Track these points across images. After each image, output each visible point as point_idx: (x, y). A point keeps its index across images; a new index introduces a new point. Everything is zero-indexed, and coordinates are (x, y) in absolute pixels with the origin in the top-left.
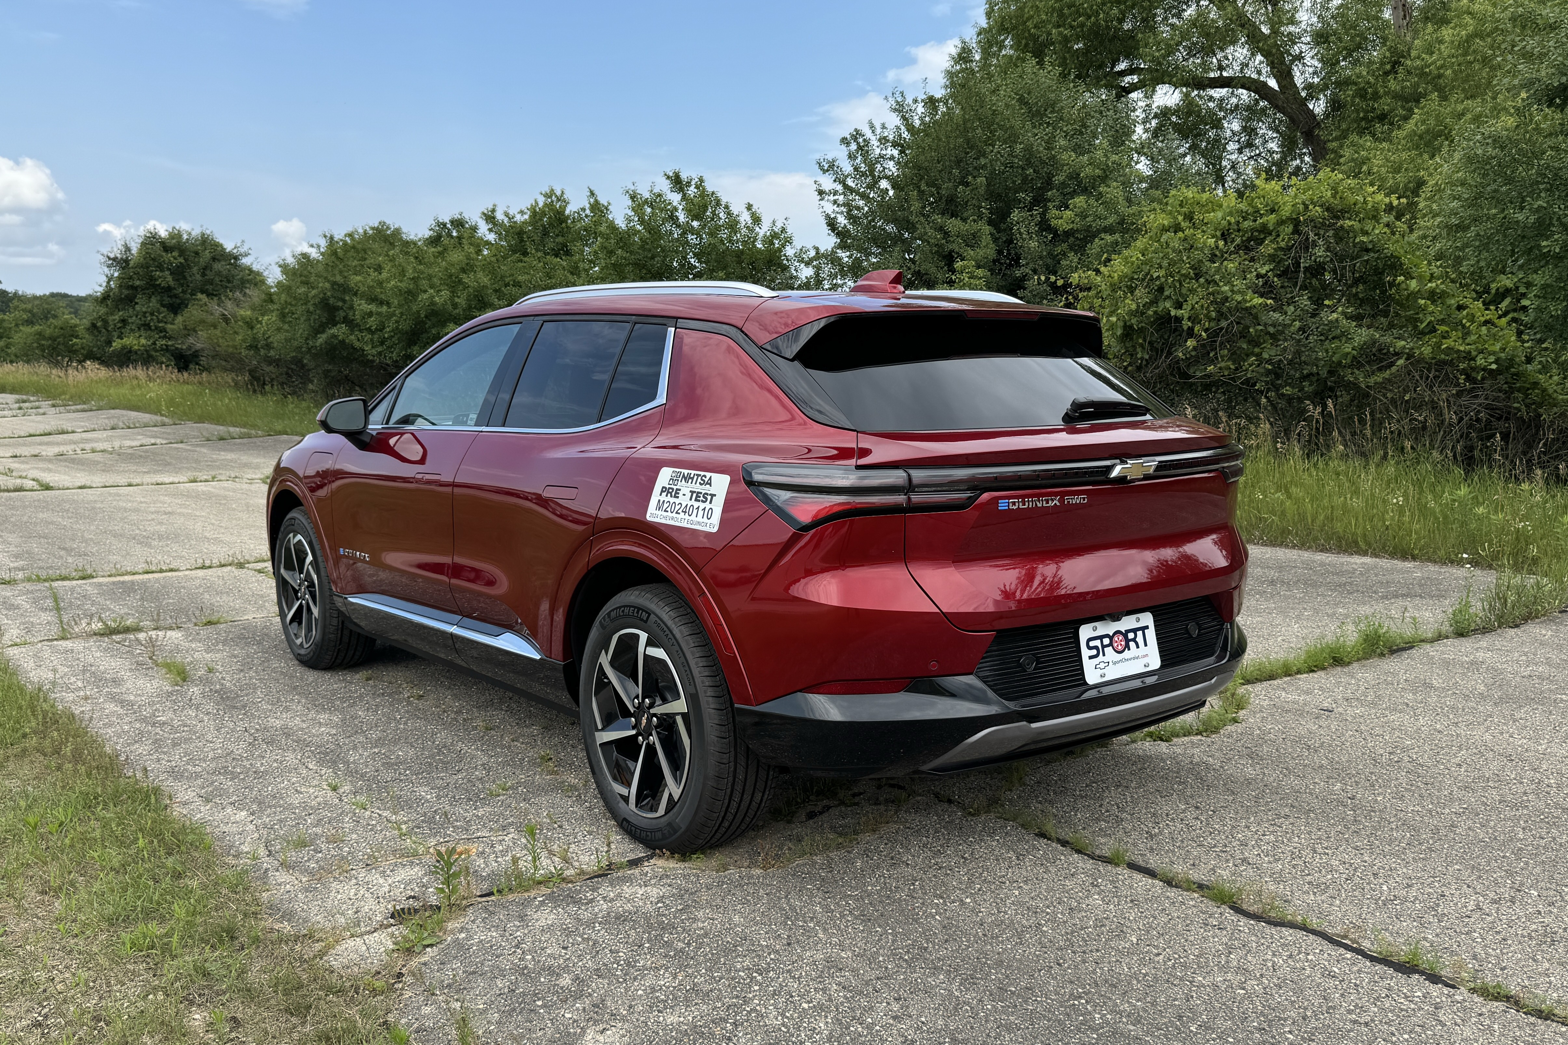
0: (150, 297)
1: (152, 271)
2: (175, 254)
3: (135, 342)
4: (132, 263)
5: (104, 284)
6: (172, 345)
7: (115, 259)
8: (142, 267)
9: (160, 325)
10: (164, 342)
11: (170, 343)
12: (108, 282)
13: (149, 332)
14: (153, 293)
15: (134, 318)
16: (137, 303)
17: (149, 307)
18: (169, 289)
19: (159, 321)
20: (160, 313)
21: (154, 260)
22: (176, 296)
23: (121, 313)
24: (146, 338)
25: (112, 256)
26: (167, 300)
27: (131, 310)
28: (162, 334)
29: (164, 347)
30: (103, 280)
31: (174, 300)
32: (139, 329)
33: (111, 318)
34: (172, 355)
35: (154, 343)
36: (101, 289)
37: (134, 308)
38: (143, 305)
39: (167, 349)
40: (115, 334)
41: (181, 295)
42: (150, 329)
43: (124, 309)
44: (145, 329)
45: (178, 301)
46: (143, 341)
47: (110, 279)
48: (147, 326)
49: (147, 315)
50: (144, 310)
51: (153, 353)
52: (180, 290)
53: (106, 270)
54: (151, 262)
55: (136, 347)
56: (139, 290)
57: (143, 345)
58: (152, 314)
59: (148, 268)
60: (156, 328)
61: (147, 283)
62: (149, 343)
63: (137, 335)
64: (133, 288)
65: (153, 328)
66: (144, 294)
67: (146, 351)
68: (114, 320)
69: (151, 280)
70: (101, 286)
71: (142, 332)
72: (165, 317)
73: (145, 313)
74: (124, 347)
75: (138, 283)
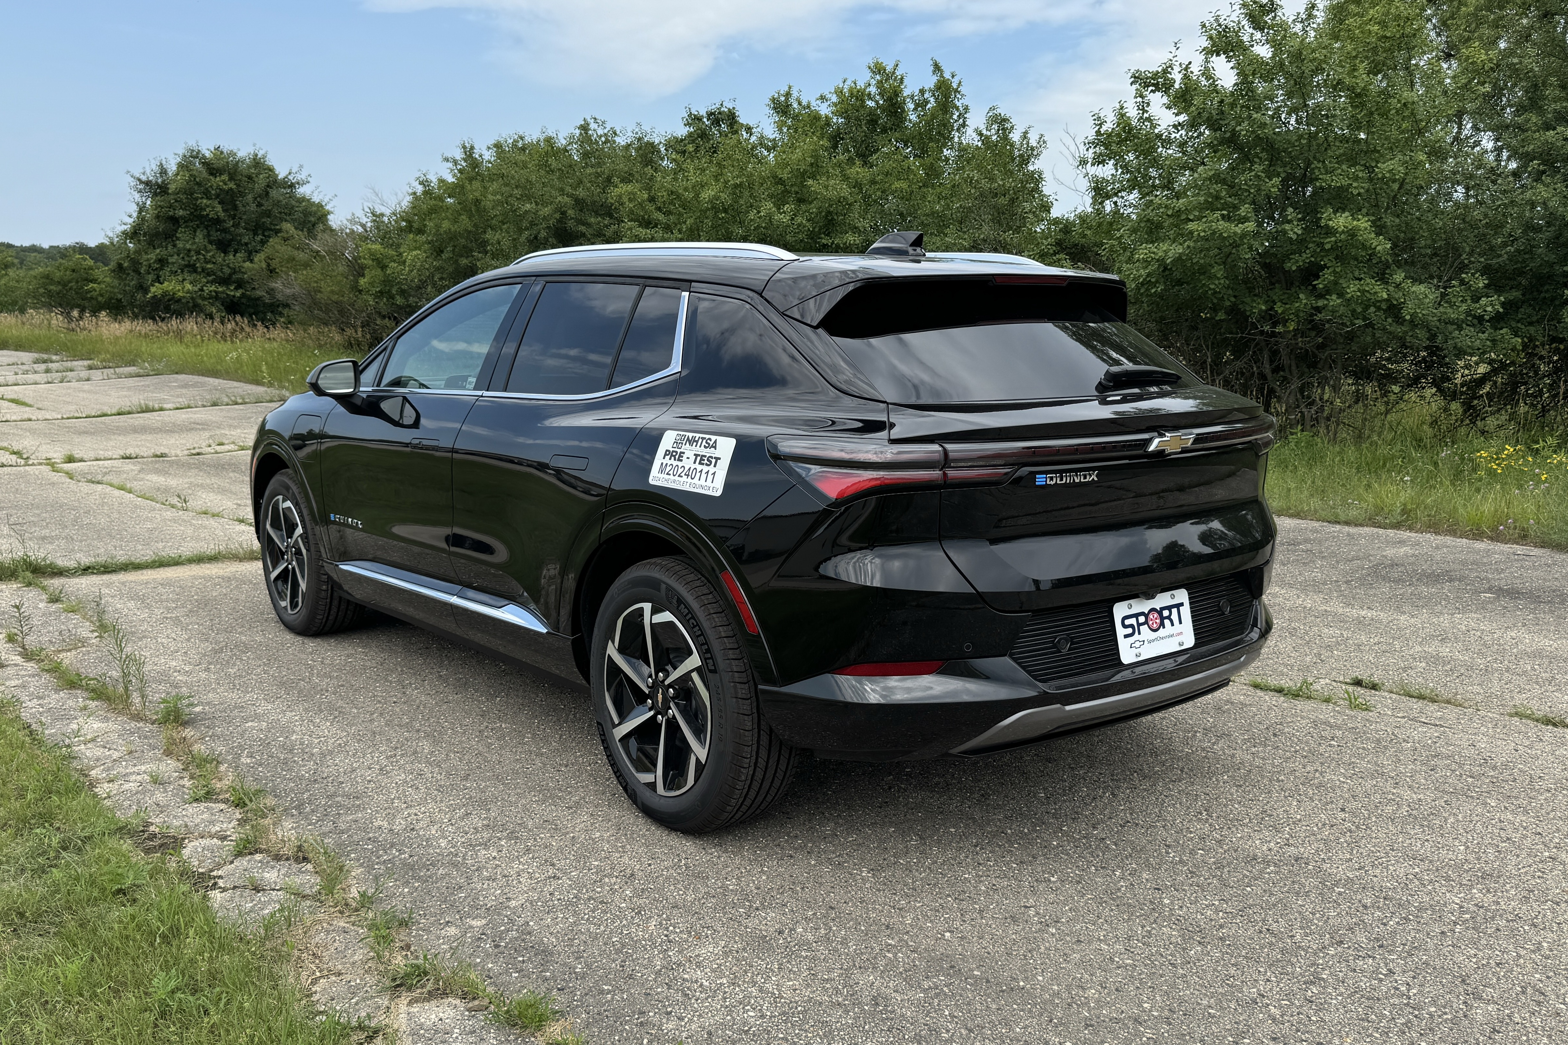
0: (195, 232)
1: (197, 199)
2: (225, 177)
3: (179, 287)
4: (172, 187)
5: (135, 215)
6: (223, 292)
7: (147, 183)
8: (185, 193)
9: (209, 266)
10: (213, 288)
11: (220, 289)
12: (140, 212)
13: (195, 274)
14: (198, 226)
15: (176, 257)
16: (178, 239)
17: (194, 243)
18: (218, 221)
19: (207, 262)
20: (207, 252)
21: (199, 184)
22: (225, 231)
23: (158, 251)
24: (191, 283)
25: (144, 178)
26: (216, 235)
27: (170, 247)
28: (211, 278)
29: (214, 294)
30: (133, 210)
31: (223, 235)
32: (182, 272)
33: (145, 257)
34: (222, 305)
35: (202, 290)
36: (131, 220)
37: (174, 246)
38: (187, 241)
39: (216, 297)
40: (150, 277)
41: (233, 229)
42: (195, 271)
43: (160, 246)
44: (189, 272)
45: (229, 237)
46: (189, 286)
47: (142, 209)
48: (192, 268)
49: (193, 253)
50: (188, 246)
51: (200, 301)
52: (231, 223)
53: (137, 196)
54: (196, 187)
55: (180, 294)
56: (181, 222)
57: (188, 292)
58: (198, 253)
59: (192, 194)
60: (203, 270)
61: (192, 213)
62: (196, 289)
63: (180, 279)
64: (174, 220)
65: (199, 270)
66: (187, 227)
67: (192, 298)
68: (148, 260)
69: (196, 210)
70: (130, 216)
71: (186, 275)
72: (213, 256)
73: (189, 251)
74: (165, 294)
75: (181, 213)
